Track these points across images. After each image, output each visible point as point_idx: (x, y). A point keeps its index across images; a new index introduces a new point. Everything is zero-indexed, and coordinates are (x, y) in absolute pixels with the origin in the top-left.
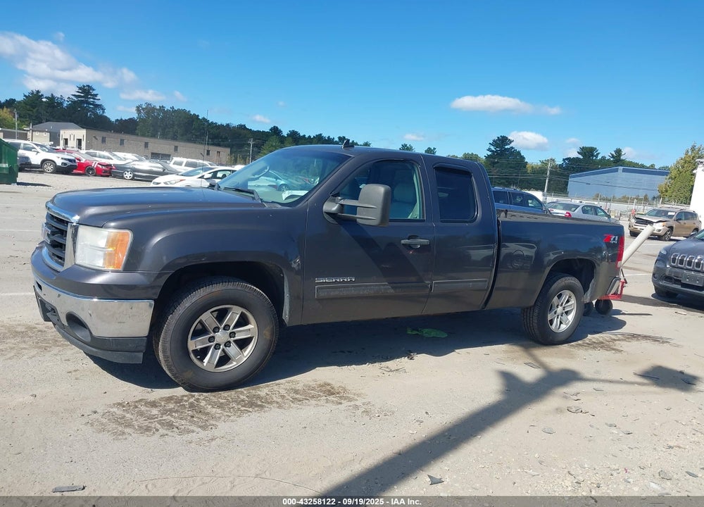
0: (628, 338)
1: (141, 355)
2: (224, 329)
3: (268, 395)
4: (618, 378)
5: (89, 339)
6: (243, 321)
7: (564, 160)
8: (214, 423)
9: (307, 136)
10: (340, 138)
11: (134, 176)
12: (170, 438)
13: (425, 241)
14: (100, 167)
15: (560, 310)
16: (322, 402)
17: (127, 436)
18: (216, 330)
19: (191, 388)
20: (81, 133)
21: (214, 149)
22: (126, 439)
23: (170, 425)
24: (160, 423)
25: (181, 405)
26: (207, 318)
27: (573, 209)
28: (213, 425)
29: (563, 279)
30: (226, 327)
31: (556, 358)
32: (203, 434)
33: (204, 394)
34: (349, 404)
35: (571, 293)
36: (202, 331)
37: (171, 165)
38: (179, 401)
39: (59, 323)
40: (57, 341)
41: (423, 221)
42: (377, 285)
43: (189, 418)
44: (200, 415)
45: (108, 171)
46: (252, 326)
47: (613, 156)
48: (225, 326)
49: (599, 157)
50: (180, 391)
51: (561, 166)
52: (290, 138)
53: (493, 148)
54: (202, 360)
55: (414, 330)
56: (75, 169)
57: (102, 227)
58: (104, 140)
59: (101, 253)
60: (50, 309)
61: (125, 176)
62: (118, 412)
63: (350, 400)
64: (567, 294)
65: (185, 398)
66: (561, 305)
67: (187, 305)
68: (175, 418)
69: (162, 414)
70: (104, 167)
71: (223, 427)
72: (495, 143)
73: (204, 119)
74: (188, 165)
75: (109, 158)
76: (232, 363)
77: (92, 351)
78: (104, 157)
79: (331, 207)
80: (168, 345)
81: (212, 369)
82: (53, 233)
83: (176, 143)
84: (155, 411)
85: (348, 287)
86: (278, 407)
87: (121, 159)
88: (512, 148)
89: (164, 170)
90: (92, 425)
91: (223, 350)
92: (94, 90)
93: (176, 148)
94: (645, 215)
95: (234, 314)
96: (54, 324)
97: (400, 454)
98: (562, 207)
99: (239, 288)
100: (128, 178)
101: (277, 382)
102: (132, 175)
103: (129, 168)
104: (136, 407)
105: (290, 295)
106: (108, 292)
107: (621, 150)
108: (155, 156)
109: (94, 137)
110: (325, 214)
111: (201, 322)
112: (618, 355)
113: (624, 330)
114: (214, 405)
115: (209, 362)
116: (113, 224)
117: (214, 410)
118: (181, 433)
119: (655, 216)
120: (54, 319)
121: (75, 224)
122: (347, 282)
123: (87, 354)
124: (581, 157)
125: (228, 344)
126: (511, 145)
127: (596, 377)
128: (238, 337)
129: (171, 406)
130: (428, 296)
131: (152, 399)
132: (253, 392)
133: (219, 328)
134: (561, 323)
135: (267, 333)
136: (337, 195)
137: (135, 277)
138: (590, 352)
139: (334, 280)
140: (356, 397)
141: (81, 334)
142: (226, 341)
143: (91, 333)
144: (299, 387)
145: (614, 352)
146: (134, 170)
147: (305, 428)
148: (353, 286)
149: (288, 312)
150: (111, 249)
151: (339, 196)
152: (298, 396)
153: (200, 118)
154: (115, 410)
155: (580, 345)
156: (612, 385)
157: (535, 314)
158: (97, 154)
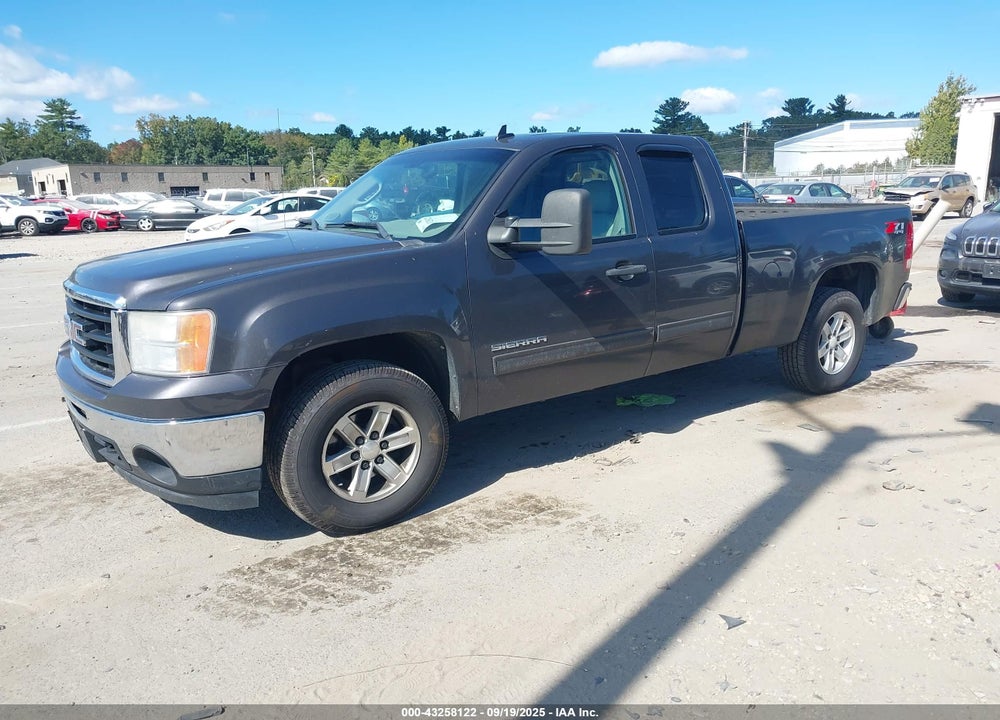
0: (928, 369)
1: (256, 495)
2: (371, 438)
3: (450, 525)
4: (936, 430)
5: (174, 482)
6: (396, 424)
7: (764, 122)
8: (384, 579)
9: (389, 133)
10: (438, 130)
11: (155, 224)
12: (327, 613)
13: (641, 267)
14: (103, 217)
15: (832, 341)
16: (531, 525)
17: (263, 619)
18: (360, 441)
19: (336, 530)
20: (62, 171)
21: (259, 171)
22: (263, 623)
23: (321, 593)
24: (306, 591)
25: (327, 560)
26: (345, 425)
27: (797, 191)
28: (384, 583)
29: (834, 296)
30: (374, 435)
31: (840, 411)
32: (373, 599)
33: (357, 537)
34: (570, 521)
35: (846, 314)
36: (340, 446)
37: (205, 202)
38: (322, 553)
39: (122, 463)
40: (115, 487)
41: (631, 237)
42: (581, 343)
43: (346, 577)
44: (360, 571)
45: (114, 223)
46: (410, 428)
47: (834, 108)
48: (373, 433)
49: (814, 111)
50: (319, 539)
51: (761, 131)
52: (367, 139)
53: (661, 118)
54: (345, 488)
55: (625, 398)
56: (66, 225)
57: (165, 311)
58: (97, 178)
59: (172, 351)
60: (103, 443)
61: (141, 226)
62: (240, 583)
63: (570, 516)
64: (840, 317)
65: (331, 548)
66: (834, 334)
67: (314, 411)
68: (325, 580)
69: (305, 577)
70: (108, 218)
71: (400, 584)
72: (663, 110)
73: (238, 127)
74: (230, 198)
75: (112, 203)
76: (389, 486)
77: (181, 498)
78: (105, 202)
79: (499, 234)
80: (294, 474)
81: (362, 498)
82: (87, 329)
83: (205, 169)
84: (292, 575)
85: (539, 351)
86: (470, 541)
87: (130, 202)
88: (688, 114)
89: (197, 210)
90: (206, 609)
91: (375, 470)
92: (69, 105)
93: (205, 176)
94: (897, 186)
95: (383, 414)
96: (112, 465)
97: (668, 588)
98: (780, 191)
99: (386, 375)
100: (147, 229)
101: (457, 502)
102: (151, 224)
103: (146, 214)
104: (263, 572)
105: (458, 374)
106: (192, 408)
107: (844, 98)
108: (177, 191)
109: (82, 174)
110: (491, 247)
111: (337, 434)
112: (924, 395)
113: (917, 357)
114: (376, 551)
115: (356, 490)
116: (181, 304)
117: (378, 559)
118: (341, 603)
119: (912, 186)
120: (114, 458)
121: (120, 311)
122: (537, 345)
123: (166, 501)
124: (787, 114)
125: (379, 459)
126: (686, 110)
127: (904, 431)
128: (392, 447)
129: (313, 563)
130: (652, 349)
131: (283, 557)
132: (427, 523)
133: (363, 438)
134: (836, 360)
135: (434, 437)
136: (504, 215)
137: (230, 380)
138: (884, 396)
139: (518, 345)
140: (576, 510)
141: (160, 475)
142: (376, 455)
143: (176, 473)
144: (491, 506)
145: (916, 391)
146: (153, 216)
147: (519, 567)
148: (545, 350)
149: (457, 401)
150: (184, 343)
151: (508, 215)
152: (493, 521)
153: (233, 126)
154: (232, 580)
155: (864, 388)
156: (931, 440)
157: (800, 353)
158: (95, 200)
